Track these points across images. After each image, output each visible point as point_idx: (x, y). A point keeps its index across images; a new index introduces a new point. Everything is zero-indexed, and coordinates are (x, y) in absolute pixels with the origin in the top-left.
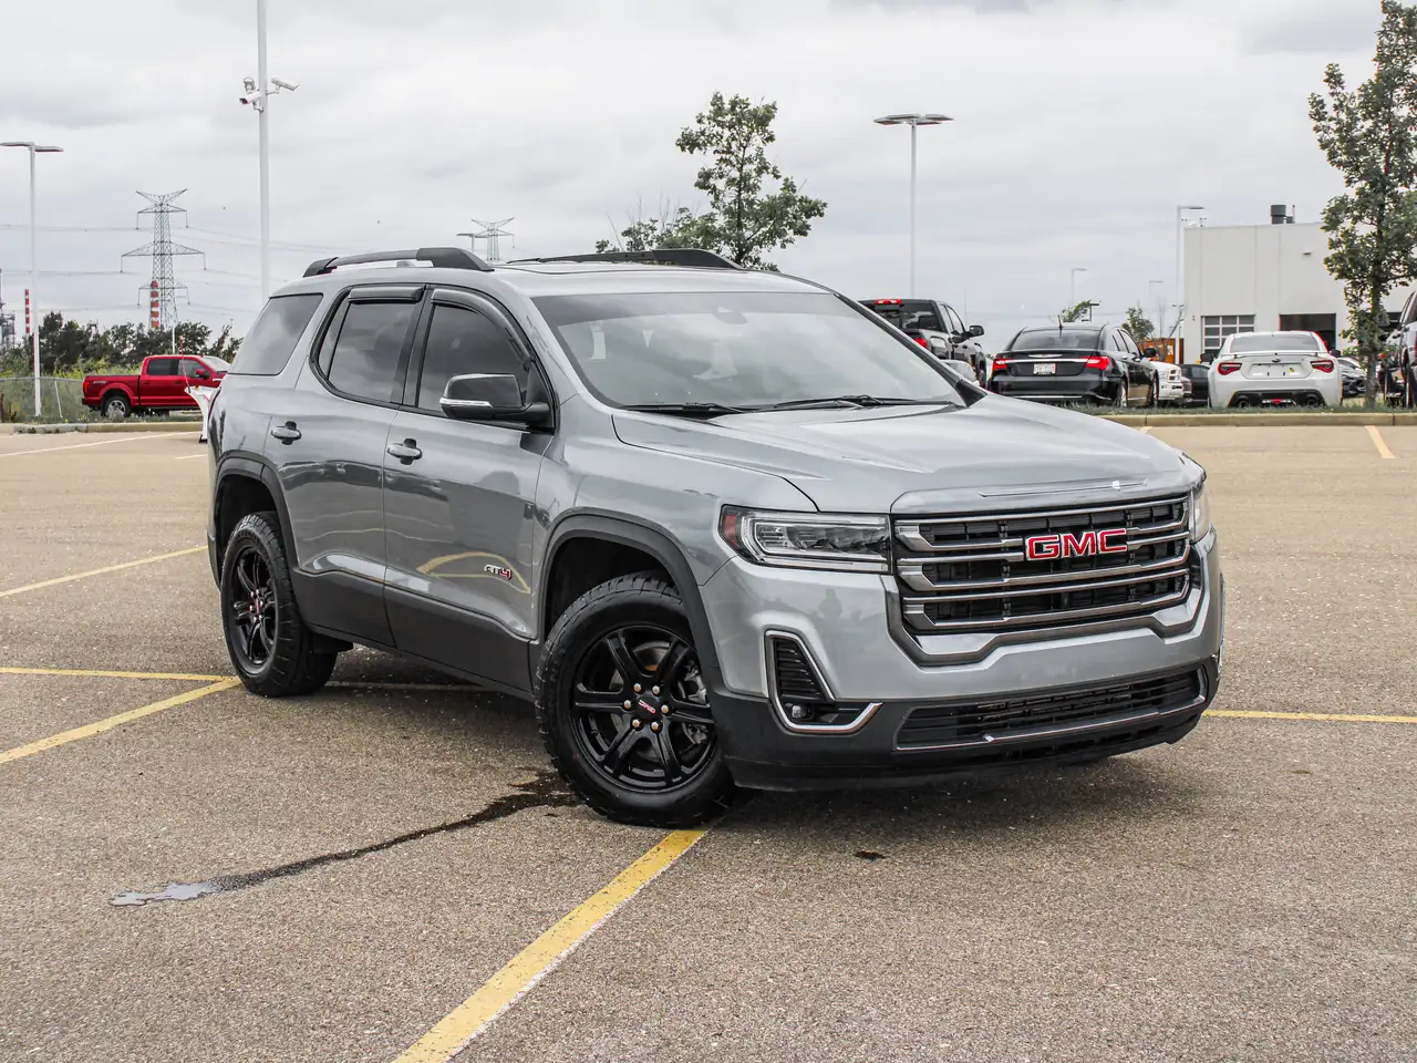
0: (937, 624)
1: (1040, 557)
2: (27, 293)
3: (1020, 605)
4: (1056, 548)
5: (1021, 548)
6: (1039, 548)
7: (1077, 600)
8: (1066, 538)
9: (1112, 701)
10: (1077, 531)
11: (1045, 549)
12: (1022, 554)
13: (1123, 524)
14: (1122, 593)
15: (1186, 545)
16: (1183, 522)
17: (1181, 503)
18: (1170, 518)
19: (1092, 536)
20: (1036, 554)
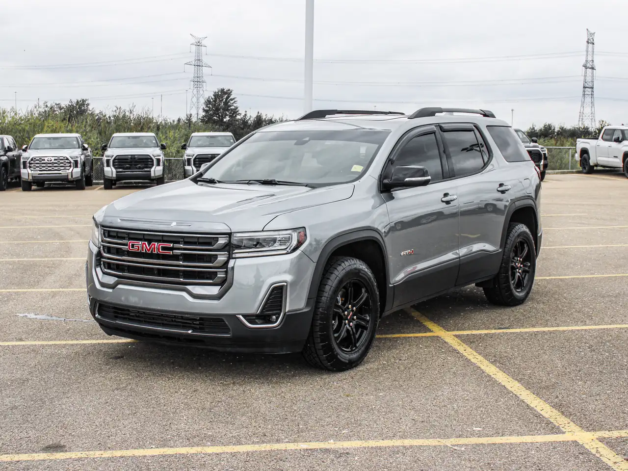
0: (105, 270)
1: (132, 250)
3: (130, 269)
4: (139, 247)
6: (133, 246)
8: (143, 244)
9: (175, 321)
10: (149, 242)
11: (135, 247)
13: (178, 243)
14: (176, 274)
15: (218, 259)
16: (215, 247)
17: (218, 238)
18: (209, 244)
19: (155, 245)
20: (131, 248)
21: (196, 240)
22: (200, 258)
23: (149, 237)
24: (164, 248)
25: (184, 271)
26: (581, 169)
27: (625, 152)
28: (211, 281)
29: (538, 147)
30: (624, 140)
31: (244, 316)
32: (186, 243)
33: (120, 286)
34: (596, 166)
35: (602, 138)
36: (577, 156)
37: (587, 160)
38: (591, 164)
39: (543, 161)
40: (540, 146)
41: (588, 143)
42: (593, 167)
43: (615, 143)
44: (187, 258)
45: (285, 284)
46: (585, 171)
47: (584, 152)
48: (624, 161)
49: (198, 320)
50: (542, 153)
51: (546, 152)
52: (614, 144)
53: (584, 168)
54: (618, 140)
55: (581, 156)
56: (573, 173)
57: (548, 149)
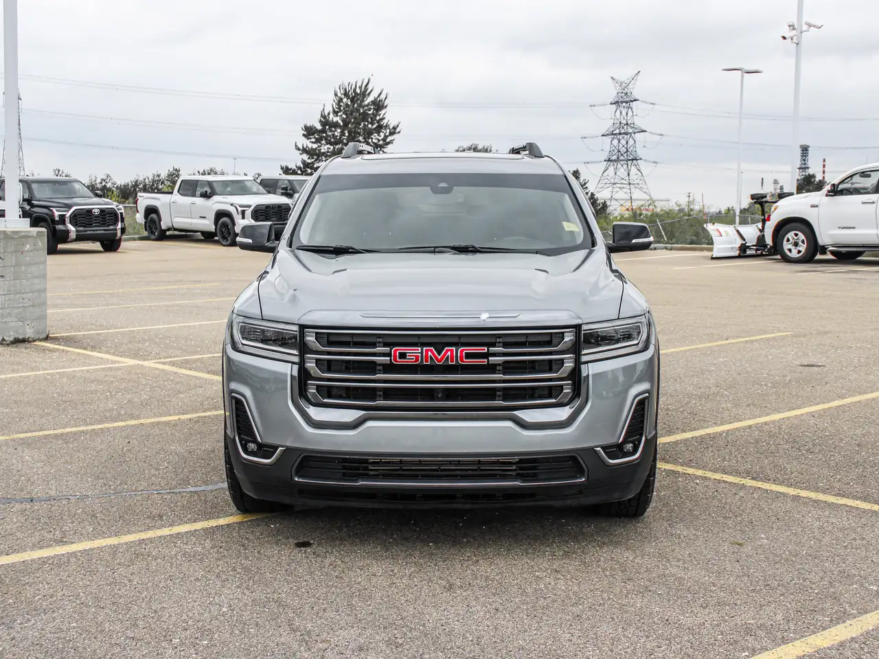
0: (325, 400)
1: (400, 362)
2: (824, 161)
3: (388, 394)
4: (417, 357)
5: (389, 355)
6: (403, 355)
7: (450, 394)
8: (427, 351)
10: (439, 347)
11: (408, 357)
12: (389, 358)
13: (494, 345)
14: (490, 394)
15: (565, 365)
16: (560, 347)
17: (563, 333)
18: (549, 343)
19: (452, 351)
20: (398, 360)
21: (523, 339)
22: (532, 367)
23: (438, 339)
24: (469, 356)
25: (504, 389)
26: (146, 234)
27: (218, 211)
28: (554, 401)
29: (113, 205)
30: (214, 195)
31: (604, 448)
32: (505, 345)
33: (370, 424)
34: (169, 229)
35: (178, 192)
36: (140, 217)
37: (157, 222)
38: (163, 227)
39: (120, 223)
40: (115, 203)
41: (159, 199)
42: (165, 231)
43: (202, 199)
44: (508, 367)
45: (647, 395)
46: (153, 237)
47: (151, 211)
48: (216, 223)
49: (515, 464)
50: (119, 212)
51: (123, 211)
52: (199, 201)
53: (153, 233)
54: (205, 196)
55: (146, 216)
56: (134, 239)
57: (125, 207)
